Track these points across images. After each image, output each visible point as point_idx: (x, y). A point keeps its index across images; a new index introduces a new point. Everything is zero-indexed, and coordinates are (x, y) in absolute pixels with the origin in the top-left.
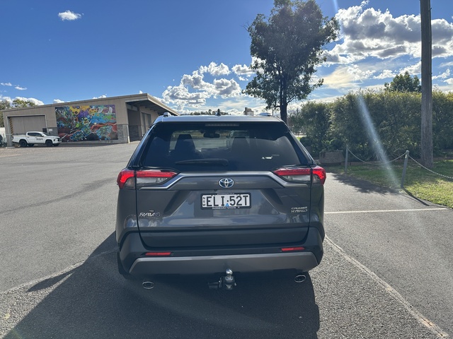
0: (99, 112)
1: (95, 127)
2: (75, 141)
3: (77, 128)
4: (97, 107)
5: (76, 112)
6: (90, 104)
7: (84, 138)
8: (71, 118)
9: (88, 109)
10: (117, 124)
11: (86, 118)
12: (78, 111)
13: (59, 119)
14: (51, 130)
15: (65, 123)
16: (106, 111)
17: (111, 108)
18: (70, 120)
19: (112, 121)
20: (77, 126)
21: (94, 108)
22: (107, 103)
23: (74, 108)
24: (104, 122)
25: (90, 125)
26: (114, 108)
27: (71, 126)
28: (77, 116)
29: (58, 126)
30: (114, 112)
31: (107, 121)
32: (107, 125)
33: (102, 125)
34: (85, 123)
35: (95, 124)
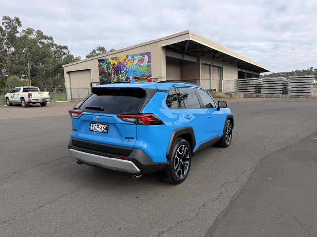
0: (136, 62)
4: (133, 57)
5: (114, 64)
6: (126, 53)
8: (110, 71)
9: (125, 60)
10: (152, 77)
11: (123, 71)
12: (116, 62)
13: (102, 73)
14: (94, 85)
15: (105, 78)
16: (141, 61)
17: (146, 57)
18: (110, 74)
19: (147, 74)
20: (115, 81)
21: (130, 57)
22: (142, 50)
23: (113, 59)
24: (139, 75)
25: (126, 79)
26: (149, 57)
27: (111, 81)
28: (115, 68)
29: (100, 80)
30: (149, 62)
31: (142, 74)
32: (142, 79)
33: (137, 79)
34: (122, 77)
35: (131, 77)
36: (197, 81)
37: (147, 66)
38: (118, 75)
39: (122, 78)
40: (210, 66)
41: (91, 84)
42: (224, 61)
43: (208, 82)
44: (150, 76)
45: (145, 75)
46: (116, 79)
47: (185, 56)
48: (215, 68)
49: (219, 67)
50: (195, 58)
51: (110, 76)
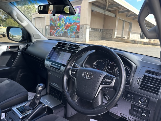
1: (67, 26)
2: (57, 36)
3: (58, 27)
7: (61, 34)
8: (56, 19)
11: (63, 19)
13: (51, 19)
14: (47, 27)
15: (53, 23)
17: (78, 9)
20: (58, 25)
24: (72, 22)
25: (65, 24)
26: (80, 9)
27: (56, 25)
28: (59, 17)
29: (50, 24)
30: (79, 13)
31: (74, 21)
32: (74, 25)
33: (71, 25)
34: (62, 22)
35: (67, 23)
36: (114, 30)
37: (78, 16)
38: (60, 21)
39: (62, 24)
40: (124, 21)
41: (45, 26)
42: (133, 19)
43: (121, 31)
44: (79, 23)
45: (76, 22)
46: (59, 24)
47: (106, 11)
48: (127, 23)
49: (130, 23)
50: (114, 14)
51: (56, 21)
